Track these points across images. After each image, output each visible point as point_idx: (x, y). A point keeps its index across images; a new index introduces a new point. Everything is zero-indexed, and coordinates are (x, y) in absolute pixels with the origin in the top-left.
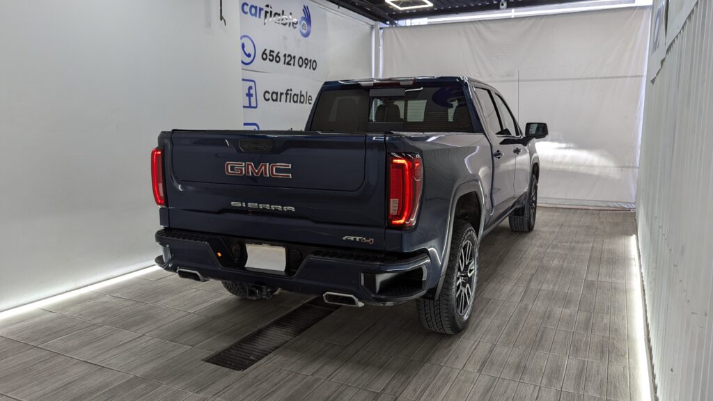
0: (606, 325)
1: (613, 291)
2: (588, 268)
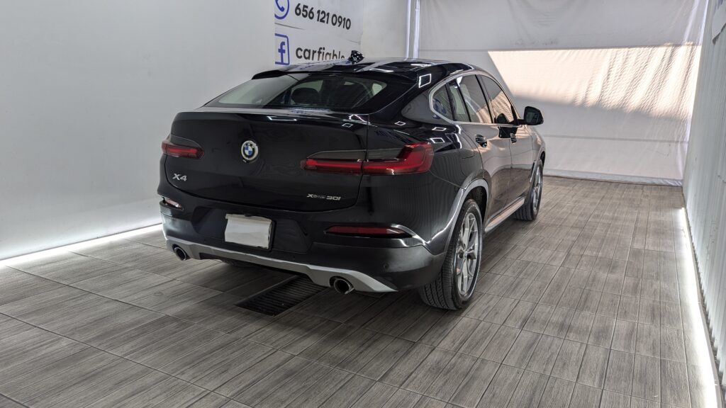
0: (655, 290)
1: (663, 259)
2: (633, 237)
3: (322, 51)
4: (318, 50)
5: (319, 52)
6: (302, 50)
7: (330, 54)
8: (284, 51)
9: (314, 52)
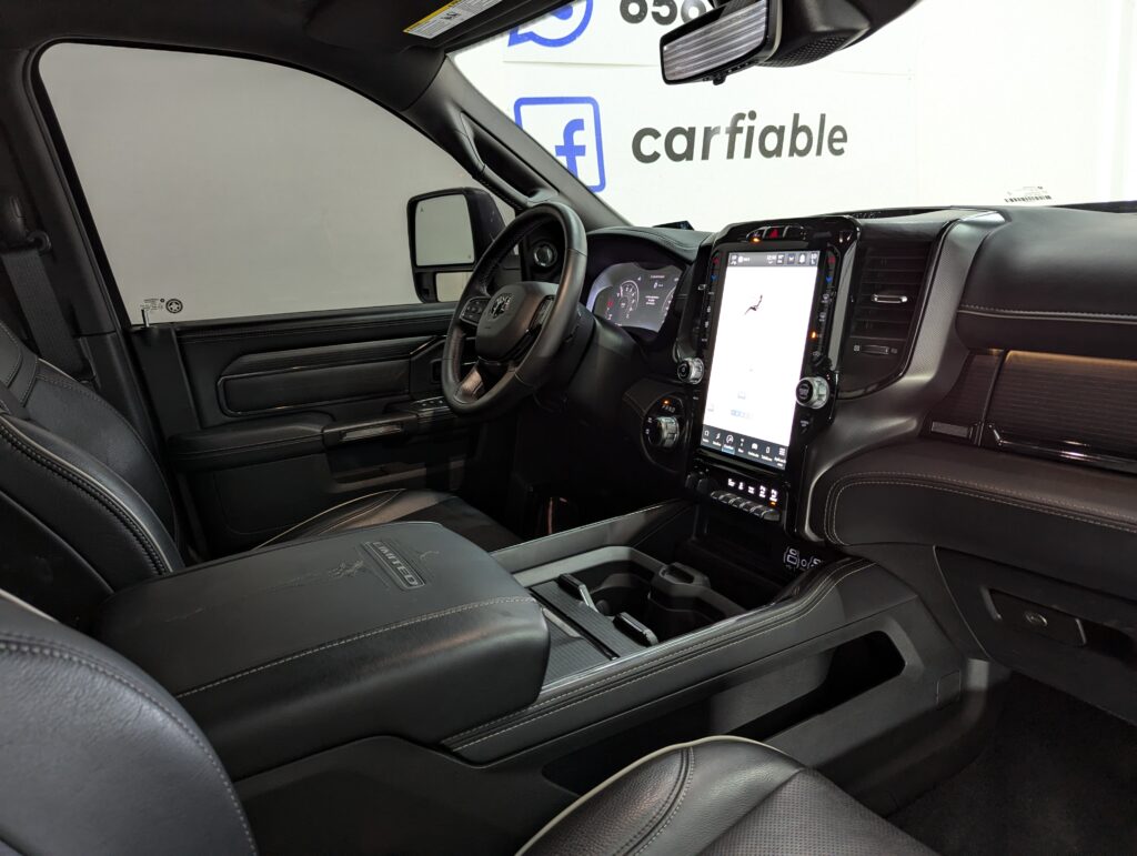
3: (744, 124)
4: (726, 123)
5: (734, 131)
6: (656, 134)
7: (780, 132)
8: (581, 150)
9: (708, 133)
